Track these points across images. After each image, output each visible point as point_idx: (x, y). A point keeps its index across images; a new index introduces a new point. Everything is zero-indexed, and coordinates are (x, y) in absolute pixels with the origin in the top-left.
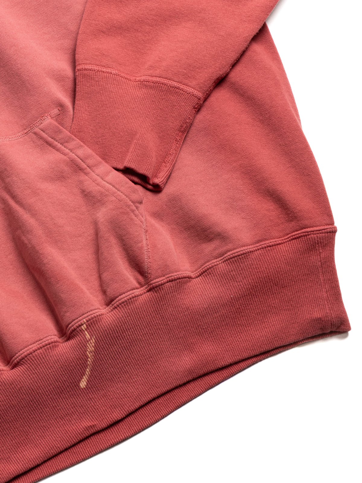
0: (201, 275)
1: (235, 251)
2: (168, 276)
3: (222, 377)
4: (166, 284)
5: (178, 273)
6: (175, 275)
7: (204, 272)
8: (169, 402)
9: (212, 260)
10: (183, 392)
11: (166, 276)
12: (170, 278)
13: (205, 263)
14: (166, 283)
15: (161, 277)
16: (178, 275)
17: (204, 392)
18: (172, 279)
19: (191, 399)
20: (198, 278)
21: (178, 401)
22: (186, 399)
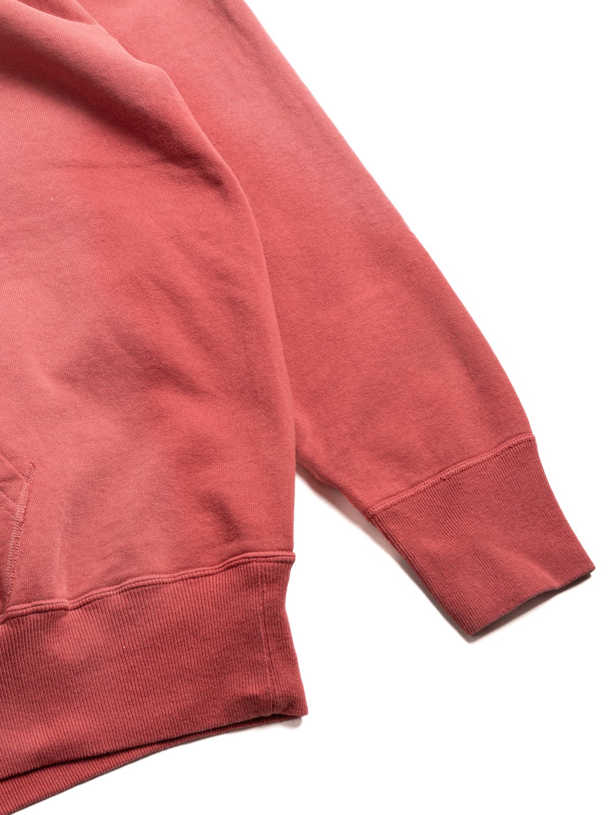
0: (81, 607)
1: (140, 578)
2: (36, 603)
3: (100, 767)
4: (31, 616)
5: (52, 601)
6: (47, 603)
7: (88, 603)
8: (9, 796)
9: (102, 587)
10: (35, 783)
11: (33, 603)
12: (38, 607)
13: (91, 590)
14: (30, 613)
15: (24, 602)
16: (52, 604)
17: (69, 788)
18: (42, 609)
19: (45, 797)
20: (76, 611)
21: (24, 798)
22: (38, 795)
